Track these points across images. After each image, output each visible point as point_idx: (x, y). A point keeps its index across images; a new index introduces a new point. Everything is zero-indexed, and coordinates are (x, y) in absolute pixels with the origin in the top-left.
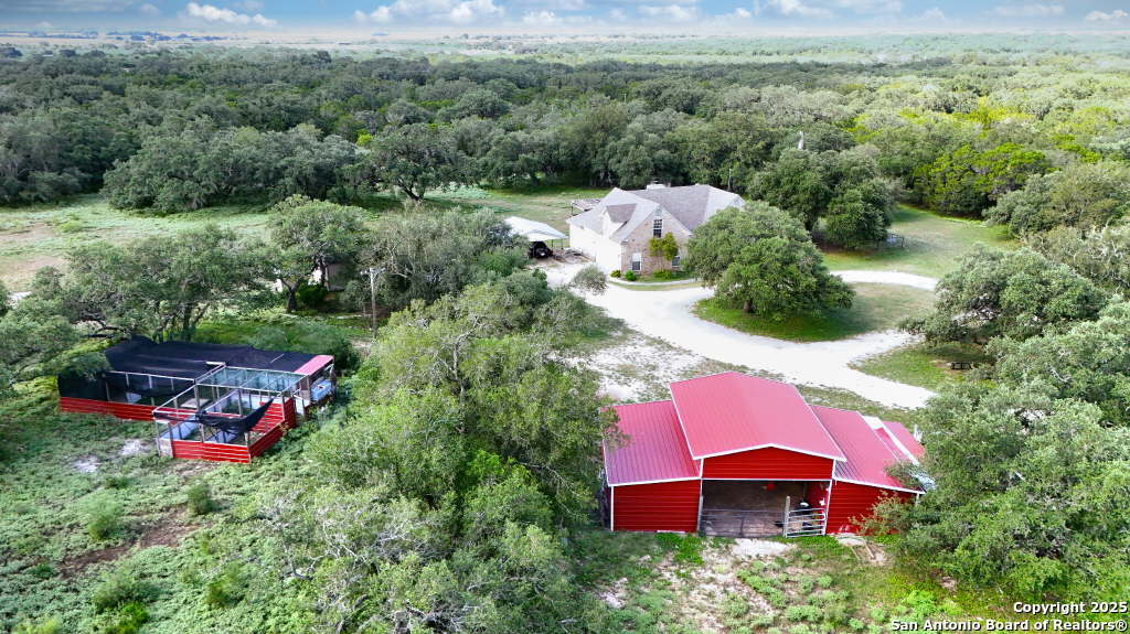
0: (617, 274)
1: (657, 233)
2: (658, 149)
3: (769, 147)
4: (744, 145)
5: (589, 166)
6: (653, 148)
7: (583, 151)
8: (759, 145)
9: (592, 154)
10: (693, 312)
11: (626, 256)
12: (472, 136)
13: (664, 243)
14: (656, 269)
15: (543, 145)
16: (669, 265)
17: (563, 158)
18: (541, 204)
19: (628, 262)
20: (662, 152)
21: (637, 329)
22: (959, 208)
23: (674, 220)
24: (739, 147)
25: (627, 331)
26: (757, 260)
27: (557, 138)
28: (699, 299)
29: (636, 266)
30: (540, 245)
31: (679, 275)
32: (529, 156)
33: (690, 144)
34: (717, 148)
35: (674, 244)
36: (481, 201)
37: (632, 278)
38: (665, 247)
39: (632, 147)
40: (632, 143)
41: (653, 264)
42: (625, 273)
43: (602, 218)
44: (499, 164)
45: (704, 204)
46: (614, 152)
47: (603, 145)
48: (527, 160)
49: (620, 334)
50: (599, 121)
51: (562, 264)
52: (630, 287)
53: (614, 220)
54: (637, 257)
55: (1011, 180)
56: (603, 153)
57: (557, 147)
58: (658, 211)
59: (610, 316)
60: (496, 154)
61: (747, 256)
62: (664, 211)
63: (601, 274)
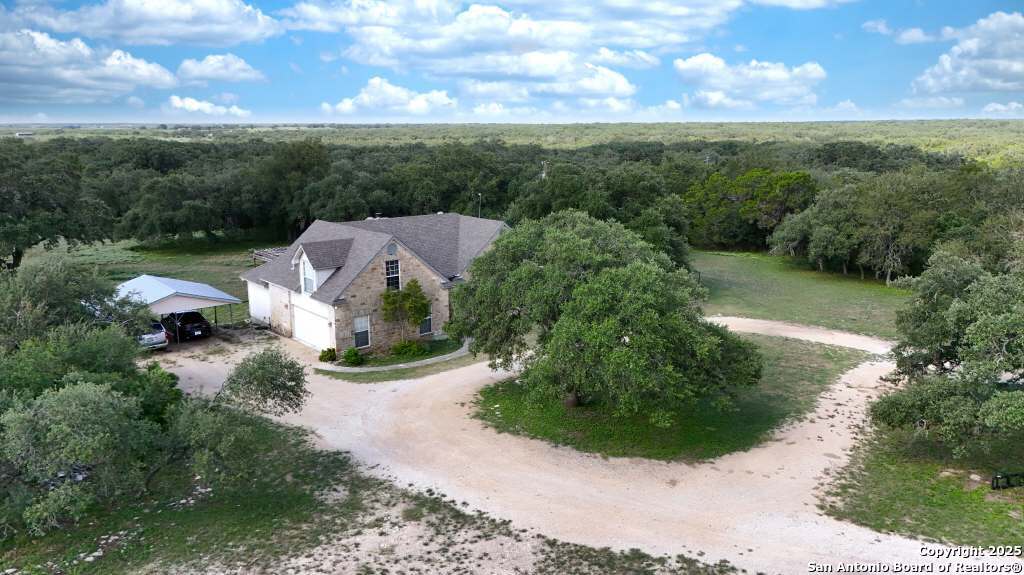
0: (329, 356)
1: (393, 282)
2: (372, 189)
3: (502, 185)
4: (476, 181)
5: (285, 214)
6: (365, 188)
7: (275, 198)
8: (494, 182)
9: (287, 199)
10: (477, 416)
11: (342, 325)
12: (124, 189)
13: (406, 296)
14: (396, 340)
15: (219, 190)
16: (416, 333)
17: (246, 206)
18: (216, 264)
19: (348, 333)
20: (378, 193)
21: (378, 474)
22: (724, 240)
23: (416, 261)
24: (470, 184)
25: (360, 484)
26: (611, 310)
27: (237, 181)
28: (481, 386)
29: (361, 338)
30: (194, 317)
31: (435, 348)
32: (198, 203)
33: (411, 185)
34: (444, 187)
35: (423, 298)
36: (126, 266)
37: (357, 360)
38: (407, 305)
39: (339, 187)
40: (338, 182)
41: (390, 334)
42: (343, 353)
43: (297, 265)
44: (154, 216)
45: (454, 239)
46: (315, 193)
47: (301, 188)
48: (193, 207)
49: (342, 494)
50: (293, 158)
51: (231, 348)
52: (354, 378)
53: (318, 266)
54: (363, 324)
55: (782, 203)
56: (301, 198)
57: (238, 192)
58: (391, 248)
59: (318, 448)
60: (149, 203)
61: (591, 304)
62: (400, 248)
63: (292, 365)
